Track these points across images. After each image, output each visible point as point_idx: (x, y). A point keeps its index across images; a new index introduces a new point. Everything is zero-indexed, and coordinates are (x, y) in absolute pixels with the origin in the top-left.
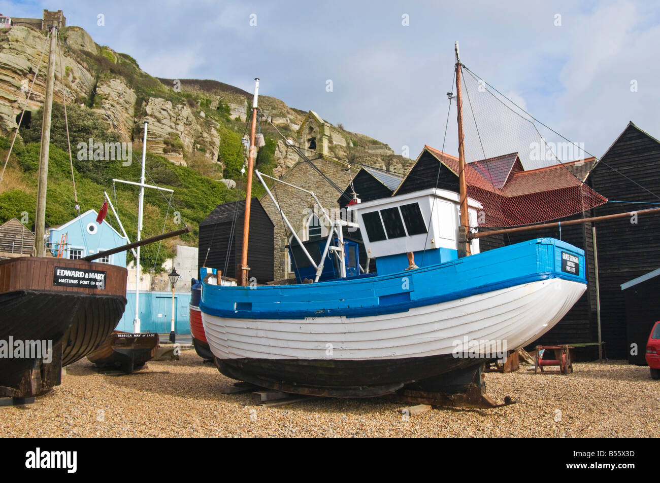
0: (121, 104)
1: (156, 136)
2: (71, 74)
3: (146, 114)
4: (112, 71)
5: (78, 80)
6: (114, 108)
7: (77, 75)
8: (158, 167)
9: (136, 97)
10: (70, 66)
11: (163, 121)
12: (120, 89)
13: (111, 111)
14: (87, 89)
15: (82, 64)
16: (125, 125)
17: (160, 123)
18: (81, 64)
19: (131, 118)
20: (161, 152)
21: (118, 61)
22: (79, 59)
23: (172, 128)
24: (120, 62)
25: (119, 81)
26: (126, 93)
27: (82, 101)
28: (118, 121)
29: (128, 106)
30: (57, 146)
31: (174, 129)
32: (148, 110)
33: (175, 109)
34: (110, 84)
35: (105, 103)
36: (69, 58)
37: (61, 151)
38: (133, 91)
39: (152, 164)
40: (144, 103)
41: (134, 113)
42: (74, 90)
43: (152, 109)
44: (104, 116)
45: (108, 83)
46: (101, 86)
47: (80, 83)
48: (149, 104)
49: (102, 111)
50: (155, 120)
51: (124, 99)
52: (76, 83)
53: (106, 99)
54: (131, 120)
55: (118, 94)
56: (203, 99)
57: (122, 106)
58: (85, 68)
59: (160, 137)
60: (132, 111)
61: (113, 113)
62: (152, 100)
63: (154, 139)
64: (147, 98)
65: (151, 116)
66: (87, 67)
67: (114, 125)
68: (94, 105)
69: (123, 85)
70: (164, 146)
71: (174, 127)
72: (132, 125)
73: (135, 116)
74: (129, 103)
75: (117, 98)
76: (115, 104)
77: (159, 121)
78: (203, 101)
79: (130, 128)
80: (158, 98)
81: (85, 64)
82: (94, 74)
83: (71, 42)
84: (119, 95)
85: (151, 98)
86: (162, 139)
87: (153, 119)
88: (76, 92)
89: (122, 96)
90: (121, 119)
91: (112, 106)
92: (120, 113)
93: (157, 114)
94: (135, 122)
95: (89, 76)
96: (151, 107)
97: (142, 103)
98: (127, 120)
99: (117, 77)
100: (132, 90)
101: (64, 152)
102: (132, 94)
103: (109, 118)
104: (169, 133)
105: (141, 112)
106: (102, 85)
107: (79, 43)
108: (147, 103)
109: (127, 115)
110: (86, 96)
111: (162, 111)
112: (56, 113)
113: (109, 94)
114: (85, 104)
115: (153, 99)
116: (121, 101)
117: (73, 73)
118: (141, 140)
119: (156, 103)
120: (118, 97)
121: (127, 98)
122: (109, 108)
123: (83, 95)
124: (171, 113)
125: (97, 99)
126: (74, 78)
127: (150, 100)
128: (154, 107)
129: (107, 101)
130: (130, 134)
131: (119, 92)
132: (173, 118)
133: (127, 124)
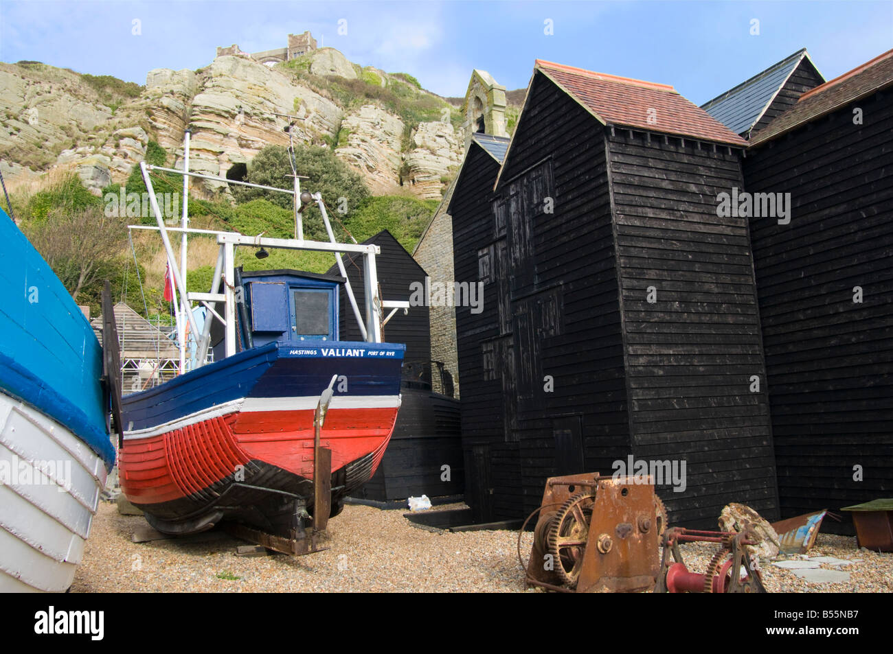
0: (378, 137)
1: (429, 173)
2: (302, 107)
3: (415, 146)
4: (368, 96)
5: (314, 114)
6: (367, 144)
7: (311, 108)
8: (418, 215)
9: (403, 125)
10: (301, 97)
11: (438, 152)
12: (374, 117)
13: (362, 149)
14: (330, 124)
15: (320, 93)
16: (387, 165)
17: (435, 155)
18: (318, 93)
19: (396, 155)
20: (437, 195)
21: (387, 83)
22: (313, 87)
23: (452, 159)
24: (389, 84)
25: (372, 107)
26: (386, 122)
27: (324, 141)
28: (376, 160)
29: (390, 139)
30: (273, 203)
31: (454, 161)
32: (418, 139)
33: (458, 133)
34: (360, 113)
35: (352, 138)
36: (299, 87)
37: (280, 209)
38: (398, 117)
39: (409, 211)
40: (413, 131)
41: (400, 147)
42: (308, 128)
43: (423, 138)
44: (352, 156)
45: (358, 112)
46: (348, 118)
47: (318, 117)
48: (419, 130)
49: (349, 150)
50: (428, 152)
51: (382, 130)
52: (310, 117)
53: (354, 133)
54: (396, 157)
55: (372, 125)
56: (512, 116)
57: (380, 140)
58: (326, 97)
59: (436, 174)
60: (397, 145)
61: (365, 150)
62: (423, 126)
63: (427, 179)
64: (417, 123)
65: (422, 147)
66: (329, 95)
67: (369, 167)
68: (339, 144)
69: (379, 111)
70: (441, 187)
71: (455, 158)
72: (398, 164)
73: (402, 151)
74: (391, 134)
75: (371, 130)
76: (368, 138)
77: (433, 153)
78: (510, 118)
79: (396, 168)
80: (431, 122)
81: (325, 92)
82: (340, 103)
83: (316, 68)
84: (374, 125)
85: (422, 123)
86: (437, 177)
87: (425, 152)
88: (312, 130)
89: (378, 127)
90: (380, 158)
91: (363, 141)
92: (377, 149)
93: (431, 144)
94: (403, 159)
95: (332, 106)
96: (422, 135)
97: (410, 132)
98: (391, 157)
99: (370, 102)
100: (396, 117)
101: (283, 210)
102: (395, 122)
103: (359, 157)
104: (448, 168)
105: (410, 145)
106: (350, 115)
107: (327, 68)
108: (417, 131)
109: (390, 151)
110: (328, 133)
111: (438, 139)
112: (273, 161)
113: (358, 127)
114: (327, 144)
115: (425, 124)
116: (378, 132)
117: (305, 106)
118: (411, 182)
119: (429, 129)
120: (372, 128)
121: (387, 129)
122: (359, 145)
123: (325, 132)
124: (450, 139)
125: (342, 135)
126: (309, 112)
127: (420, 127)
128: (426, 135)
129: (356, 136)
130: (397, 176)
131: (373, 121)
132: (453, 146)
133: (390, 163)
